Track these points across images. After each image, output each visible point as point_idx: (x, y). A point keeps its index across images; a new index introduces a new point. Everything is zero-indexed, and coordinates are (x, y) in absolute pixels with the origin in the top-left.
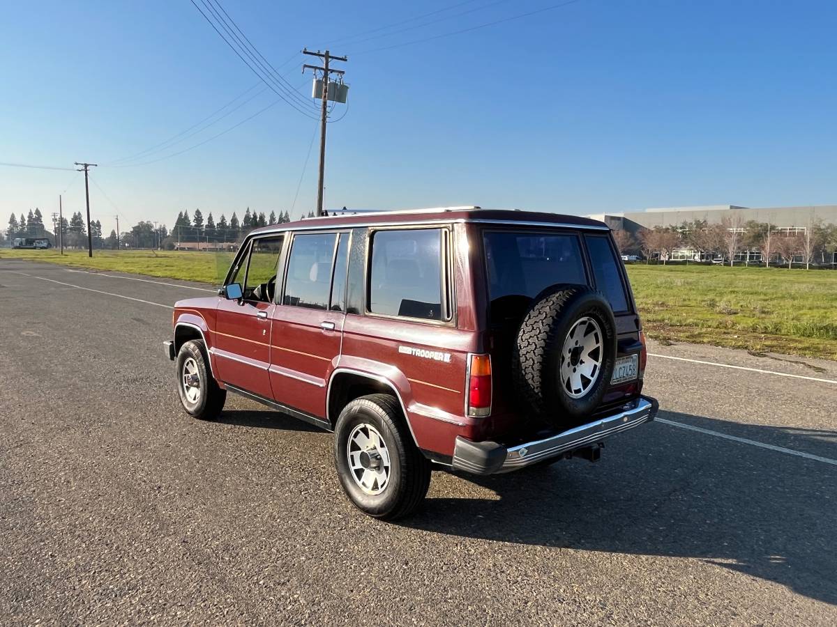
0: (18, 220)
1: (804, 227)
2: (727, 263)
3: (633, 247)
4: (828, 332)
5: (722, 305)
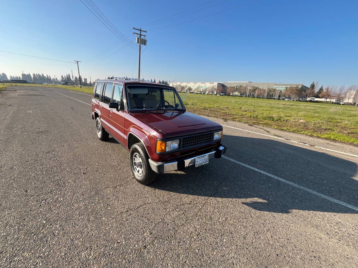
0: (64, 77)
1: (266, 88)
2: (246, 97)
3: (223, 91)
4: (271, 118)
5: (243, 108)
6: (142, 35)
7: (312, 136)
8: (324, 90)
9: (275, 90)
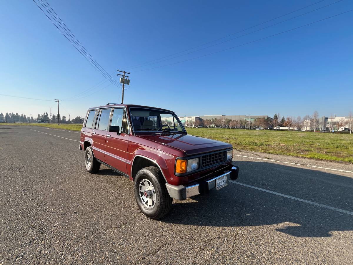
1: (237, 120)
2: (222, 128)
3: (201, 124)
5: (225, 137)
6: (126, 76)
7: (298, 157)
8: (286, 120)
9: (246, 122)
